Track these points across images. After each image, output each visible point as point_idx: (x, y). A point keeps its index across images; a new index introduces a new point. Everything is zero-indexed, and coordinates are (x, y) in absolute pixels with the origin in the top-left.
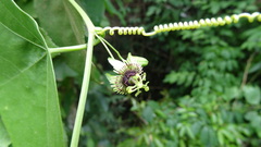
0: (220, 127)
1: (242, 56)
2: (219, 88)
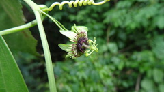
0: (100, 69)
1: (104, 27)
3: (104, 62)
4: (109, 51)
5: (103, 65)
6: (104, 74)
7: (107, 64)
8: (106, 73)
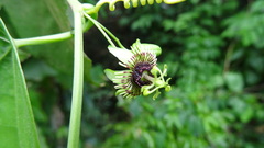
0: (205, 115)
2: (203, 77)
3: (215, 105)
4: (226, 87)
5: (211, 110)
6: (211, 125)
7: (220, 108)
8: (216, 124)
